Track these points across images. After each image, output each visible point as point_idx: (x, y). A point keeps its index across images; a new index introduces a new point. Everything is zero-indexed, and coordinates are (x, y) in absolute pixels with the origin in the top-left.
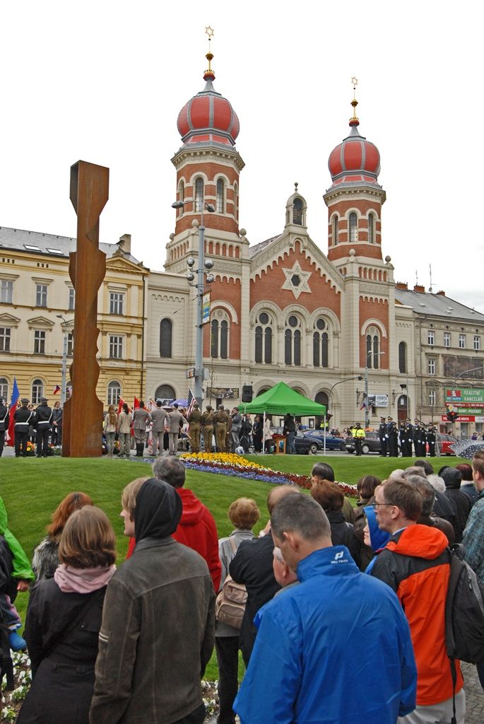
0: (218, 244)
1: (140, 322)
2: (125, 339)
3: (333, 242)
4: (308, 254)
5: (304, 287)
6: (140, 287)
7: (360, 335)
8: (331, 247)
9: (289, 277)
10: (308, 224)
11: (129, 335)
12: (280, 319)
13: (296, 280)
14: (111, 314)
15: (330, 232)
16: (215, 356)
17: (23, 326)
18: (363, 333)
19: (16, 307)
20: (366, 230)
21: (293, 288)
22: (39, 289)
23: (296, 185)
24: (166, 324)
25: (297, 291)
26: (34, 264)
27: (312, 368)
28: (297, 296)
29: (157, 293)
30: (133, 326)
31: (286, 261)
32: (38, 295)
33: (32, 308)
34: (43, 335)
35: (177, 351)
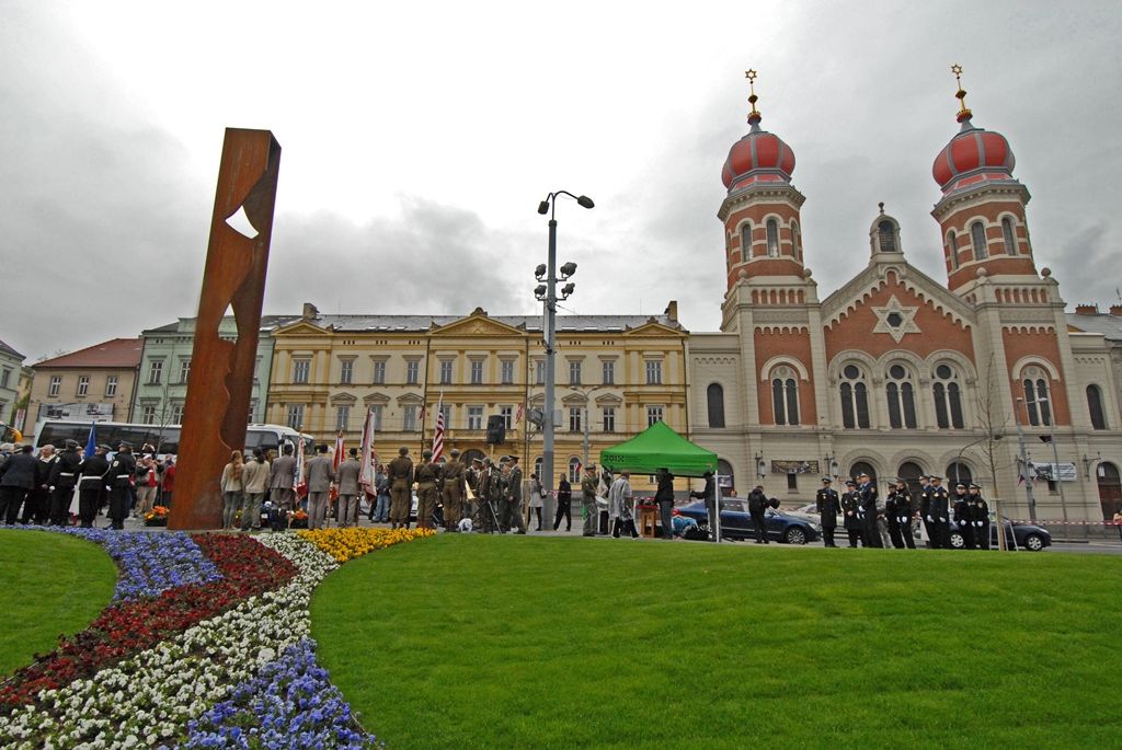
0: (774, 291)
1: (682, 390)
2: (665, 410)
3: (953, 265)
4: (909, 284)
5: (909, 324)
6: (679, 352)
7: (1011, 380)
8: (952, 273)
9: (883, 318)
10: (903, 249)
11: (669, 405)
12: (875, 372)
13: (895, 319)
14: (649, 384)
15: (947, 254)
16: (780, 421)
18: (1016, 376)
20: (1002, 240)
21: (891, 329)
22: (572, 366)
23: (881, 205)
24: (715, 391)
25: (897, 334)
26: (567, 343)
27: (936, 429)
28: (898, 340)
29: (700, 356)
30: (673, 395)
31: (879, 297)
32: (572, 373)
33: (567, 386)
34: (578, 412)
35: (730, 419)
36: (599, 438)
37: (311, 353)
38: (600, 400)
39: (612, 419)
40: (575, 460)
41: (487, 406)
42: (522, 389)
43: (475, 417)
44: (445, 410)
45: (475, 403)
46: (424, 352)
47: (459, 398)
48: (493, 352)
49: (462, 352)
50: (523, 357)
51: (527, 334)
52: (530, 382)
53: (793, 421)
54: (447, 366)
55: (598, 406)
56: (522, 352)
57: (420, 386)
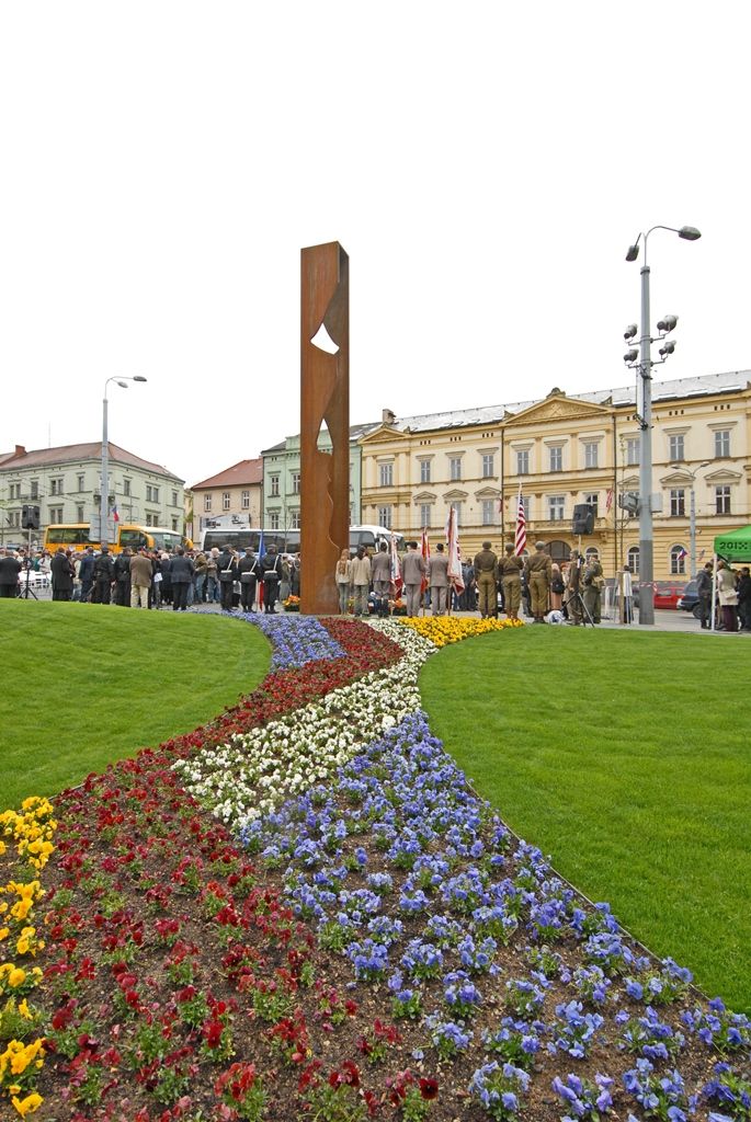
22: (673, 441)
26: (666, 414)
32: (673, 449)
33: (667, 465)
34: (682, 493)
36: (710, 522)
37: (393, 456)
38: (710, 478)
39: (728, 500)
40: (677, 548)
41: (569, 495)
42: (611, 473)
43: (557, 507)
44: (524, 501)
45: (556, 492)
46: (499, 444)
47: (538, 488)
48: (574, 435)
49: (538, 439)
50: (611, 436)
51: (614, 410)
52: (619, 464)
54: (523, 457)
55: (709, 485)
56: (608, 431)
57: (496, 479)
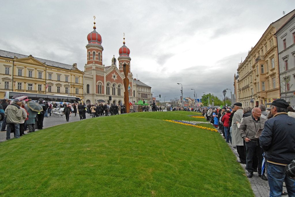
0: (99, 68)
1: (82, 85)
2: (79, 89)
4: (117, 71)
5: (116, 78)
6: (82, 77)
8: (119, 69)
9: (113, 76)
10: (116, 65)
11: (80, 88)
12: (111, 85)
13: (114, 77)
14: (76, 83)
16: (99, 93)
17: (54, 85)
19: (52, 81)
21: (114, 78)
22: (58, 76)
23: (114, 56)
24: (88, 86)
25: (115, 79)
26: (57, 70)
27: (118, 96)
28: (115, 80)
29: (86, 78)
30: (81, 86)
31: (112, 72)
32: (58, 78)
33: (57, 81)
34: (59, 88)
35: (91, 92)
38: (65, 86)
41: (34, 84)
42: (45, 80)
44: (20, 84)
45: (30, 83)
46: (12, 65)
48: (36, 69)
49: (26, 67)
50: (45, 72)
51: (47, 66)
52: (47, 79)
53: (101, 93)
54: (20, 71)
56: (44, 70)
57: (10, 75)
